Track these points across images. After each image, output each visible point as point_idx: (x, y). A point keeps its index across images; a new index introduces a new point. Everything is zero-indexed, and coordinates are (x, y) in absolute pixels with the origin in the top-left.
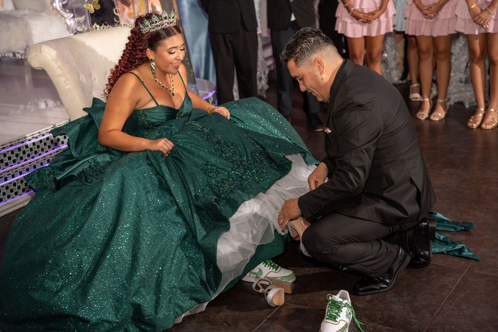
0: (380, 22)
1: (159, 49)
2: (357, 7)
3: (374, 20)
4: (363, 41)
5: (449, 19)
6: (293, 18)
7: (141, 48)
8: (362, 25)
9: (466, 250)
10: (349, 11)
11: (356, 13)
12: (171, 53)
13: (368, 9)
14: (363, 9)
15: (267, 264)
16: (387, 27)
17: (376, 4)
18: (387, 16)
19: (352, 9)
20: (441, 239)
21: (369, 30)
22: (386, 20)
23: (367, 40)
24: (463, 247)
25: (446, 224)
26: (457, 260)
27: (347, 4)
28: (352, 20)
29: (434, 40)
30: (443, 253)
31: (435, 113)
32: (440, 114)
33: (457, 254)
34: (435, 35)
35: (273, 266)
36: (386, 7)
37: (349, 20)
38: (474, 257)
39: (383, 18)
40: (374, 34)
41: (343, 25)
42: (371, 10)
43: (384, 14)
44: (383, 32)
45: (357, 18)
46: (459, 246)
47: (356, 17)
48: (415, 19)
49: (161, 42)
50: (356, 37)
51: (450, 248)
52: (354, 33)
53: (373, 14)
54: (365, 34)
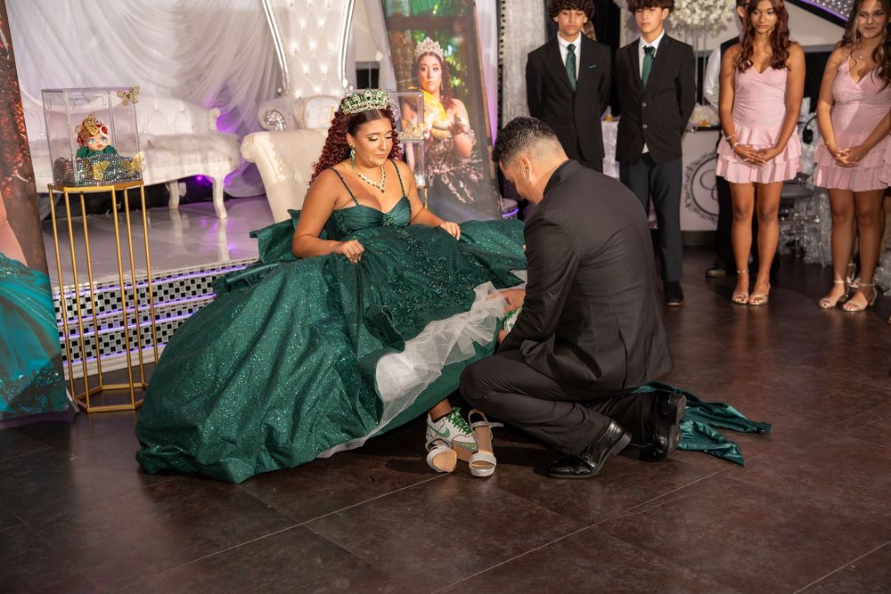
0: (775, 165)
1: (360, 134)
2: (744, 142)
3: (767, 161)
4: (753, 189)
5: (875, 168)
6: (646, 150)
7: (340, 131)
8: (751, 167)
9: (734, 452)
10: (731, 146)
11: (740, 150)
12: (371, 140)
13: (759, 146)
14: (751, 146)
15: (457, 424)
16: (787, 172)
17: (770, 140)
18: (786, 158)
19: (735, 145)
20: (713, 435)
21: (760, 175)
22: (785, 163)
23: (758, 188)
24: (732, 447)
25: (736, 421)
26: (715, 461)
27: (730, 137)
28: (735, 157)
29: (856, 197)
30: (702, 451)
31: (851, 302)
32: (859, 304)
33: (719, 454)
34: (856, 190)
35: (465, 429)
36: (786, 144)
37: (731, 159)
38: (738, 461)
39: (779, 159)
40: (766, 181)
41: (723, 166)
42: (763, 147)
43: (782, 154)
44: (779, 177)
45: (743, 157)
46: (728, 446)
47: (740, 155)
48: (825, 165)
49: (361, 126)
50: (740, 182)
51: (716, 447)
52: (738, 177)
53: (764, 152)
54: (754, 179)
